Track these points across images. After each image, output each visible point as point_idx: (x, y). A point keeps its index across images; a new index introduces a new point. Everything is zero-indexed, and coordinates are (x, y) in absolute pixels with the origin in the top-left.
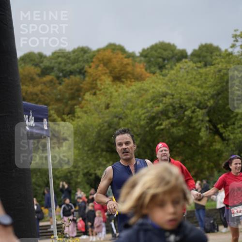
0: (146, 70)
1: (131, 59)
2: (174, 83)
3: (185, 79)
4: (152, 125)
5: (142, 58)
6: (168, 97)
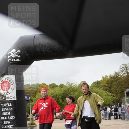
5: (49, 86)
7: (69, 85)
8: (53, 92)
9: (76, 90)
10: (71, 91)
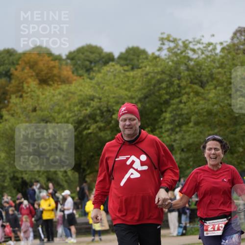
0: (73, 73)
1: (57, 61)
2: (101, 86)
3: (113, 83)
4: (80, 129)
5: (69, 61)
6: (96, 100)
7: (170, 49)
8: (90, 92)
9: (212, 77)
10: (183, 83)
